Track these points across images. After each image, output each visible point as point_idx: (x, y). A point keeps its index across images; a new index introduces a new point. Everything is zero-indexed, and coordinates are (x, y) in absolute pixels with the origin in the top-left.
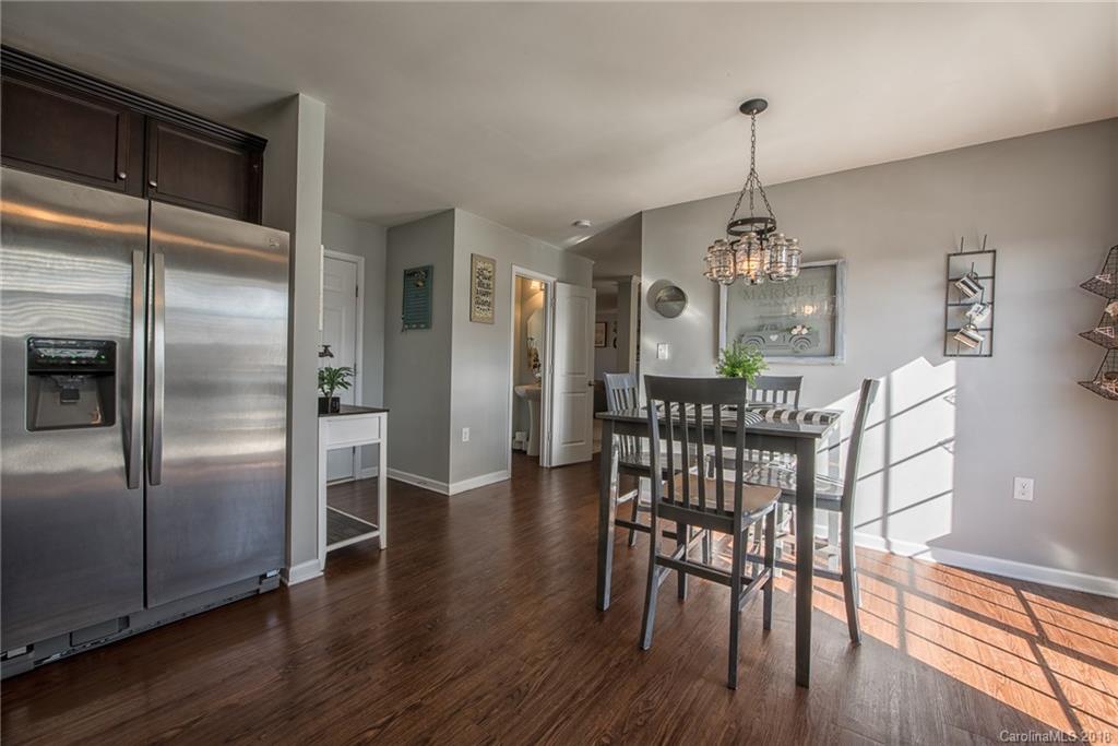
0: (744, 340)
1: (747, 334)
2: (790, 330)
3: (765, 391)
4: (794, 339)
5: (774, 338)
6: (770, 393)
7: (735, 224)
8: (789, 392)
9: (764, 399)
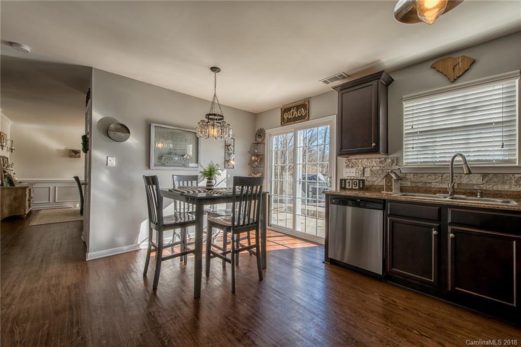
0: (163, 158)
1: (164, 156)
2: (183, 156)
3: (183, 182)
4: (184, 159)
5: (176, 158)
6: (185, 182)
7: (210, 115)
8: (193, 182)
9: (183, 184)
